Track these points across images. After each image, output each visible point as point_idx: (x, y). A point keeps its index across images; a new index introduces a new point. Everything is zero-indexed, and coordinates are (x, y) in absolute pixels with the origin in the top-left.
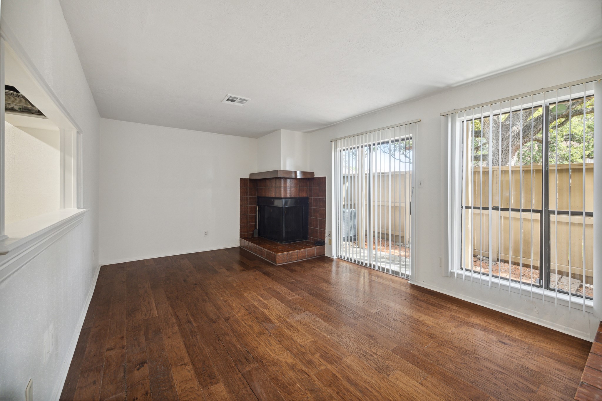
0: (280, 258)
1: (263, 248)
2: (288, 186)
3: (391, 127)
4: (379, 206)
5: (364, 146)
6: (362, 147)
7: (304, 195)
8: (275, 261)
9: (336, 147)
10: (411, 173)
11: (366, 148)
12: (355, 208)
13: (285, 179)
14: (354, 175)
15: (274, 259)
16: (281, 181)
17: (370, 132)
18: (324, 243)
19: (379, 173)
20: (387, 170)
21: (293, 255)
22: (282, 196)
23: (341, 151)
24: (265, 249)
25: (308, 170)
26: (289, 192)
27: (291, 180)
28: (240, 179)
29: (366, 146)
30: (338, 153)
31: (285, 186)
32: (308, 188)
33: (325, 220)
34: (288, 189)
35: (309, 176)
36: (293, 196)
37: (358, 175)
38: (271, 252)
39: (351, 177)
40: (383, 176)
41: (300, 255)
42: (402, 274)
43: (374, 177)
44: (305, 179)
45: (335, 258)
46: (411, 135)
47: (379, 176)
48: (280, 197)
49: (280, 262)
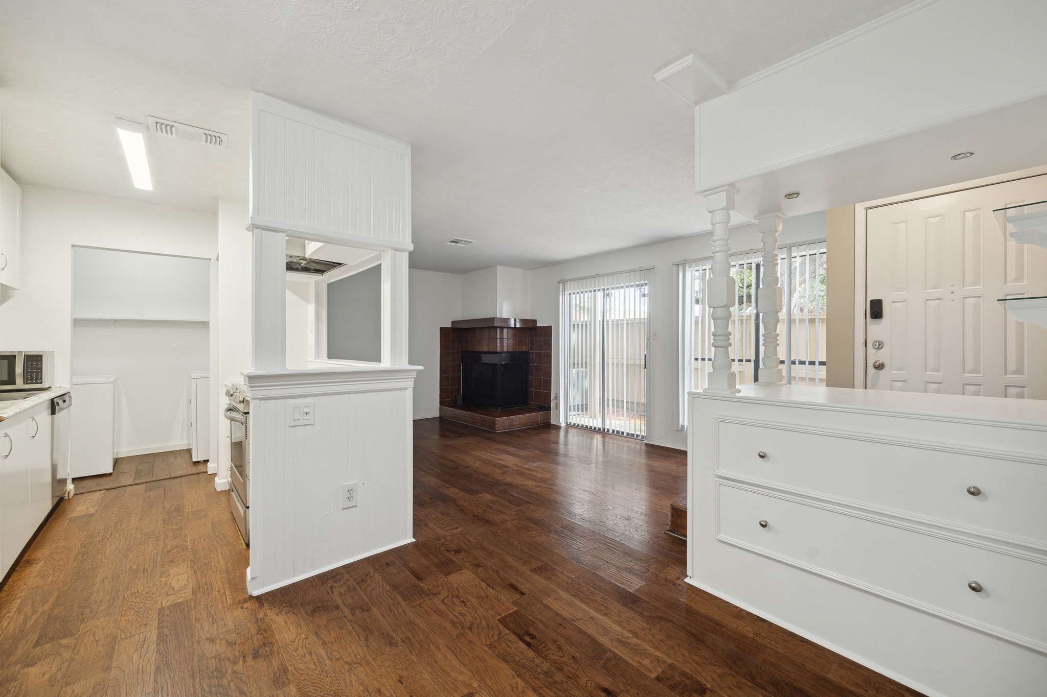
0: (500, 423)
1: (476, 415)
2: (505, 337)
3: (626, 272)
4: (613, 364)
5: (597, 291)
6: (595, 291)
7: (524, 348)
8: (494, 428)
9: (564, 290)
10: (646, 321)
11: (599, 292)
12: (586, 368)
13: (502, 328)
14: (586, 322)
15: (493, 425)
16: (497, 331)
17: (604, 275)
18: (549, 409)
19: (613, 321)
20: (622, 318)
21: (514, 421)
22: (498, 350)
23: (570, 294)
24: (480, 415)
25: (529, 317)
26: (506, 345)
27: (509, 330)
28: (440, 328)
29: (599, 290)
30: (567, 296)
31: (502, 337)
32: (528, 340)
33: (551, 380)
34: (505, 341)
35: (530, 325)
36: (511, 350)
37: (591, 322)
38: (488, 417)
39: (582, 325)
40: (618, 324)
41: (522, 422)
42: (637, 436)
43: (608, 325)
44: (525, 328)
45: (563, 425)
46: (646, 282)
47: (613, 324)
48: (495, 351)
49: (500, 429)
